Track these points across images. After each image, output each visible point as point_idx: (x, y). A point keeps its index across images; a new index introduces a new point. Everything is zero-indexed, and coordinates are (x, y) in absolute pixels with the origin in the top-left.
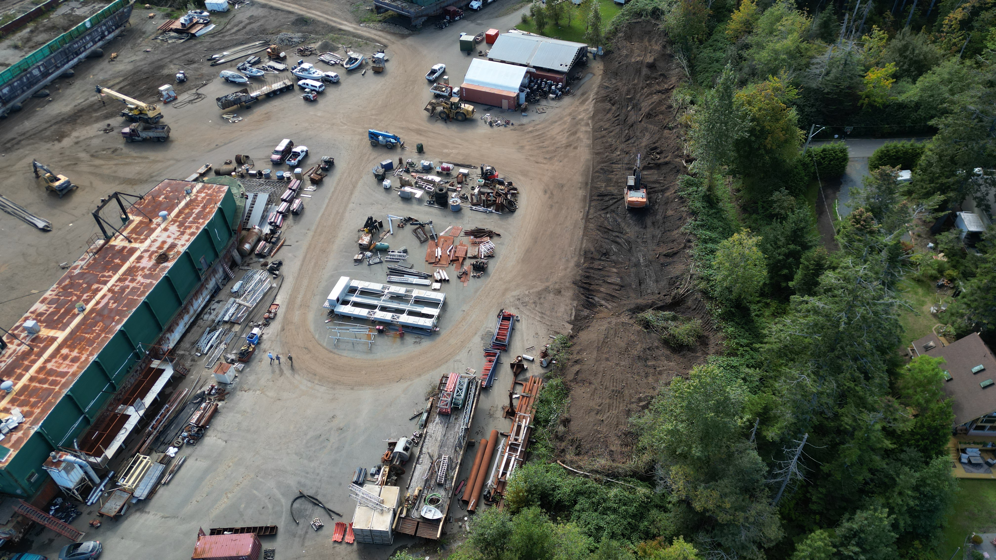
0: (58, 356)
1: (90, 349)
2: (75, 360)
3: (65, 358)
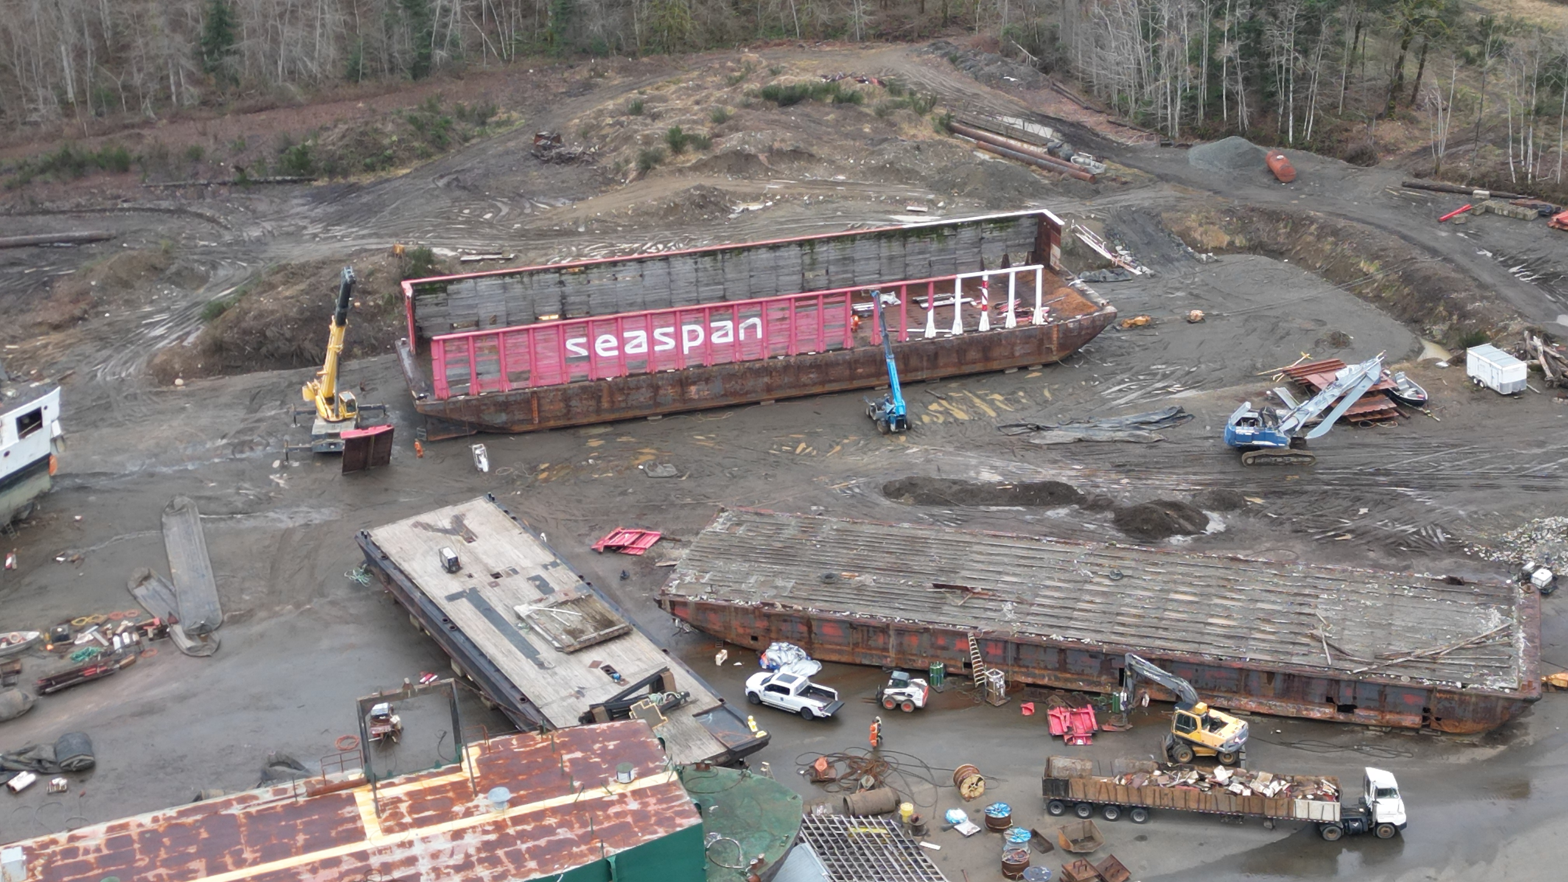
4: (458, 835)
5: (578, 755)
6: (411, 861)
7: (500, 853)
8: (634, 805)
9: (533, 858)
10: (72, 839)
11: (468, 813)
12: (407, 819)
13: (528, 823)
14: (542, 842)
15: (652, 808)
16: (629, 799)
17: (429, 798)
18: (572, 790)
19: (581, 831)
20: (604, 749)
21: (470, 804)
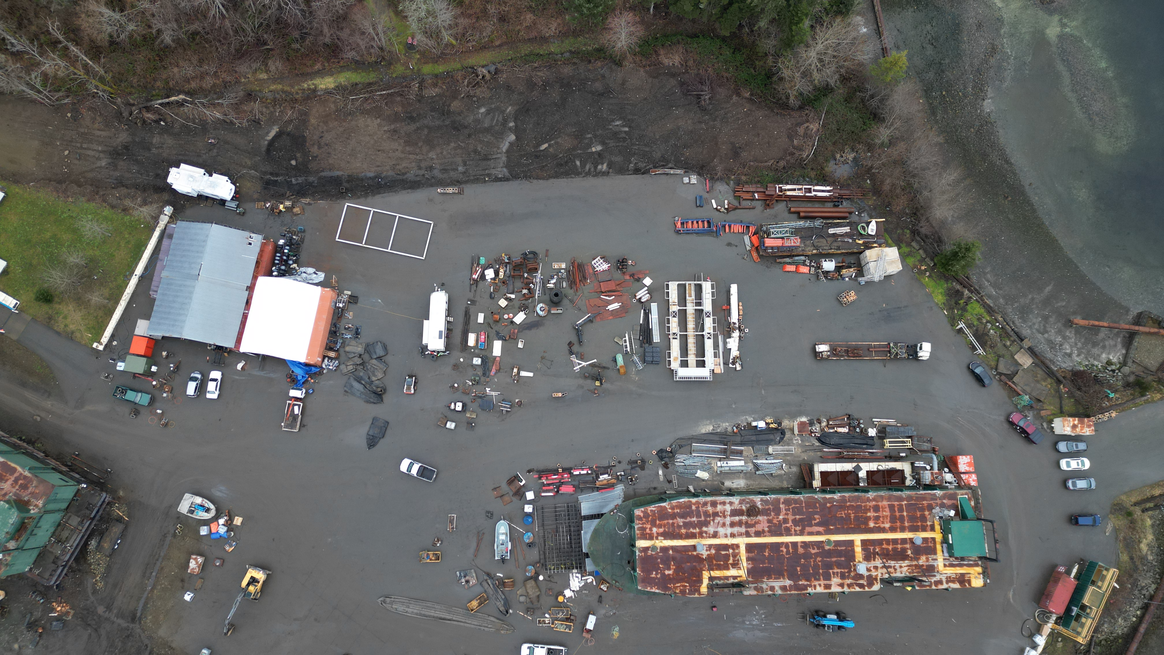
0: (877, 525)
1: (863, 504)
2: (876, 509)
3: (877, 519)
4: (715, 535)
5: (667, 572)
6: (732, 525)
7: (703, 518)
8: (655, 530)
9: (692, 511)
10: (842, 585)
11: (710, 547)
12: (731, 551)
13: (691, 532)
14: (689, 519)
15: (649, 526)
16: (655, 535)
17: (722, 563)
18: (673, 548)
19: (675, 521)
20: (656, 574)
21: (709, 552)
